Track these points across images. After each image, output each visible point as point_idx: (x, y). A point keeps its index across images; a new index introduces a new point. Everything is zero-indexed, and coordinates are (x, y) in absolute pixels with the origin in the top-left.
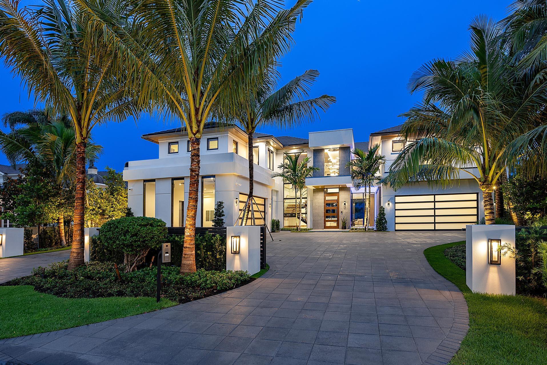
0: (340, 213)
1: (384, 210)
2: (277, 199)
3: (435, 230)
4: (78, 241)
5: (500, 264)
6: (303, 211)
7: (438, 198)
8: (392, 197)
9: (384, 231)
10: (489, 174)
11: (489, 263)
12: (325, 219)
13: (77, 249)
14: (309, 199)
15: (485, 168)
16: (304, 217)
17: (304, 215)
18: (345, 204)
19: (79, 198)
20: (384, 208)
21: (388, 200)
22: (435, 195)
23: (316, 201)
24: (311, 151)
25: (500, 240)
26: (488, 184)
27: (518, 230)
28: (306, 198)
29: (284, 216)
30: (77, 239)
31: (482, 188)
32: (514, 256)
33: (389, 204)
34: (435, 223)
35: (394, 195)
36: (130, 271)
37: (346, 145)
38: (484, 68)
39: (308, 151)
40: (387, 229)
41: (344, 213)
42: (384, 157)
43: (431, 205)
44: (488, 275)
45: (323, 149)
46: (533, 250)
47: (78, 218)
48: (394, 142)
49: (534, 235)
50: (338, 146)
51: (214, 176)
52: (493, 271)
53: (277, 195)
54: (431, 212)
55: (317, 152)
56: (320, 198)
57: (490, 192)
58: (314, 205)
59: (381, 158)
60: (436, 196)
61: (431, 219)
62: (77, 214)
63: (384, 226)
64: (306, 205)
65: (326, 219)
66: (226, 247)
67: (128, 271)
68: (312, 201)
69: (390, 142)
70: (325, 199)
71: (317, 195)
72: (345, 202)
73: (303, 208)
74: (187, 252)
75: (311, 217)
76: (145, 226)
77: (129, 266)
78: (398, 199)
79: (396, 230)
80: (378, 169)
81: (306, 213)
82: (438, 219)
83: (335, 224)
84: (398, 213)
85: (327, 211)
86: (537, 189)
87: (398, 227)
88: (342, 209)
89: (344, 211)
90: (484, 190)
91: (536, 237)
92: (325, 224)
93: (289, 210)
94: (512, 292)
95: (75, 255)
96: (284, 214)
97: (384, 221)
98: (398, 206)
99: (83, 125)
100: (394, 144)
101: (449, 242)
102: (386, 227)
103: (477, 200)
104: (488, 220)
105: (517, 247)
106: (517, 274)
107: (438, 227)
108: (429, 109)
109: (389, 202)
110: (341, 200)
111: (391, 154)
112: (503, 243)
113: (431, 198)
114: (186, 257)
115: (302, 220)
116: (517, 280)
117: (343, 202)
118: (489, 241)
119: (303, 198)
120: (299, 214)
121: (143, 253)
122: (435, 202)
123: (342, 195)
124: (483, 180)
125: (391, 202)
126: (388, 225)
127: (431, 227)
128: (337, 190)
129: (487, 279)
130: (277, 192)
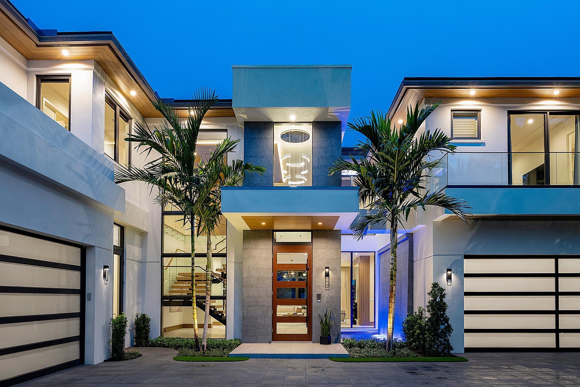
0: (314, 298)
1: (443, 296)
2: (144, 254)
3: (558, 349)
6: (217, 289)
7: (566, 265)
8: (458, 258)
12: (274, 315)
14: (231, 258)
16: (220, 307)
17: (219, 302)
18: (327, 275)
20: (441, 290)
21: (448, 267)
22: (557, 258)
23: (250, 263)
24: (238, 128)
28: (224, 255)
29: (163, 304)
33: (449, 278)
34: (557, 331)
35: (463, 253)
37: (332, 118)
39: (232, 127)
41: (324, 299)
43: (548, 284)
45: (270, 124)
48: (455, 113)
53: (143, 244)
54: (548, 303)
55: (257, 129)
56: (262, 257)
58: (245, 275)
60: (560, 260)
61: (548, 322)
63: (445, 339)
64: (224, 276)
68: (239, 264)
69: (446, 113)
70: (274, 259)
71: (254, 247)
72: (327, 270)
73: (216, 281)
75: (239, 309)
78: (471, 266)
79: (466, 351)
81: (224, 298)
82: (565, 322)
83: (301, 328)
84: (470, 303)
87: (471, 340)
88: (319, 287)
89: (326, 294)
92: (274, 327)
93: (183, 287)
96: (163, 297)
97: (444, 327)
98: (470, 285)
100: (454, 119)
102: (448, 341)
107: (566, 341)
109: (449, 272)
110: (317, 264)
113: (547, 266)
115: (213, 313)
117: (322, 270)
119: (214, 255)
120: (204, 298)
122: (557, 275)
123: (320, 251)
125: (456, 273)
126: (452, 339)
127: (548, 341)
128: (306, 237)
130: (143, 234)
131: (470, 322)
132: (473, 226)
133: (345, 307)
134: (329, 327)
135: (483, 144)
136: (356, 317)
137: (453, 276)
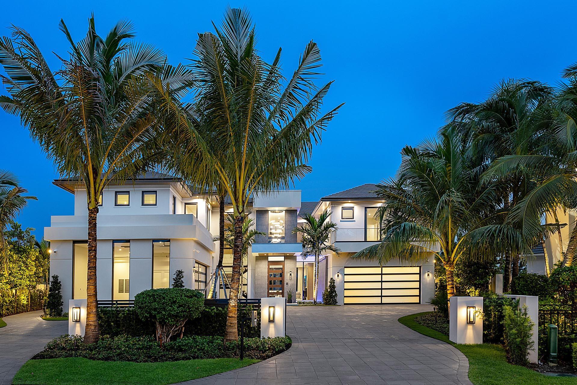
0: (285, 284)
1: (334, 283)
3: (382, 304)
4: (95, 313)
5: (475, 323)
7: (386, 270)
8: (342, 268)
9: (334, 304)
10: (451, 256)
11: (467, 323)
12: (268, 291)
13: (94, 321)
14: (250, 267)
15: (448, 250)
18: (291, 275)
19: (93, 267)
20: (334, 280)
21: (338, 271)
22: (382, 267)
23: (258, 270)
24: (254, 212)
25: (475, 307)
26: (451, 264)
27: (484, 300)
28: (246, 266)
30: (94, 311)
31: (446, 267)
32: (482, 317)
33: (338, 276)
34: (381, 296)
35: (344, 266)
36: (166, 341)
37: (293, 208)
38: (449, 166)
40: (337, 302)
41: (290, 285)
42: (335, 225)
43: (378, 278)
44: (467, 331)
45: (267, 211)
46: (493, 313)
47: (93, 289)
48: (343, 208)
49: (493, 303)
50: (285, 208)
51: (169, 241)
52: (470, 327)
54: (378, 285)
55: (262, 213)
56: (263, 267)
57: (452, 270)
58: (256, 275)
59: (333, 226)
61: (378, 293)
62: (92, 285)
63: (334, 299)
65: (270, 291)
66: (260, 317)
67: (164, 342)
69: (340, 209)
70: (269, 268)
71: (260, 263)
72: (291, 273)
74: (233, 321)
75: (252, 289)
76: (191, 297)
77: (165, 337)
78: (347, 271)
79: (345, 304)
80: (327, 237)
82: (385, 293)
84: (347, 286)
85: (270, 283)
86: (481, 268)
87: (347, 301)
88: (287, 280)
89: (290, 283)
90: (448, 268)
91: (494, 305)
94: (480, 342)
95: (93, 328)
97: (334, 294)
98: (347, 278)
99: (98, 189)
100: (343, 210)
101: (411, 314)
102: (336, 300)
103: (420, 274)
104: (450, 293)
105: (484, 312)
106: (484, 330)
107: (385, 300)
108: (393, 186)
109: (338, 274)
110: (286, 270)
111: (341, 221)
112: (477, 309)
113: (378, 270)
114: (232, 325)
116: (484, 334)
117: (289, 273)
118: (468, 308)
121: (181, 323)
122: (382, 274)
123: (287, 265)
124: (447, 260)
125: (341, 273)
126: (338, 299)
127: (378, 300)
128: (282, 259)
129: (466, 334)
131: (347, 293)
132: (348, 255)
133: (300, 290)
134: (291, 297)
135: (355, 221)
136: (306, 296)
137: (340, 275)
